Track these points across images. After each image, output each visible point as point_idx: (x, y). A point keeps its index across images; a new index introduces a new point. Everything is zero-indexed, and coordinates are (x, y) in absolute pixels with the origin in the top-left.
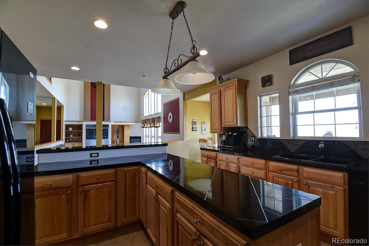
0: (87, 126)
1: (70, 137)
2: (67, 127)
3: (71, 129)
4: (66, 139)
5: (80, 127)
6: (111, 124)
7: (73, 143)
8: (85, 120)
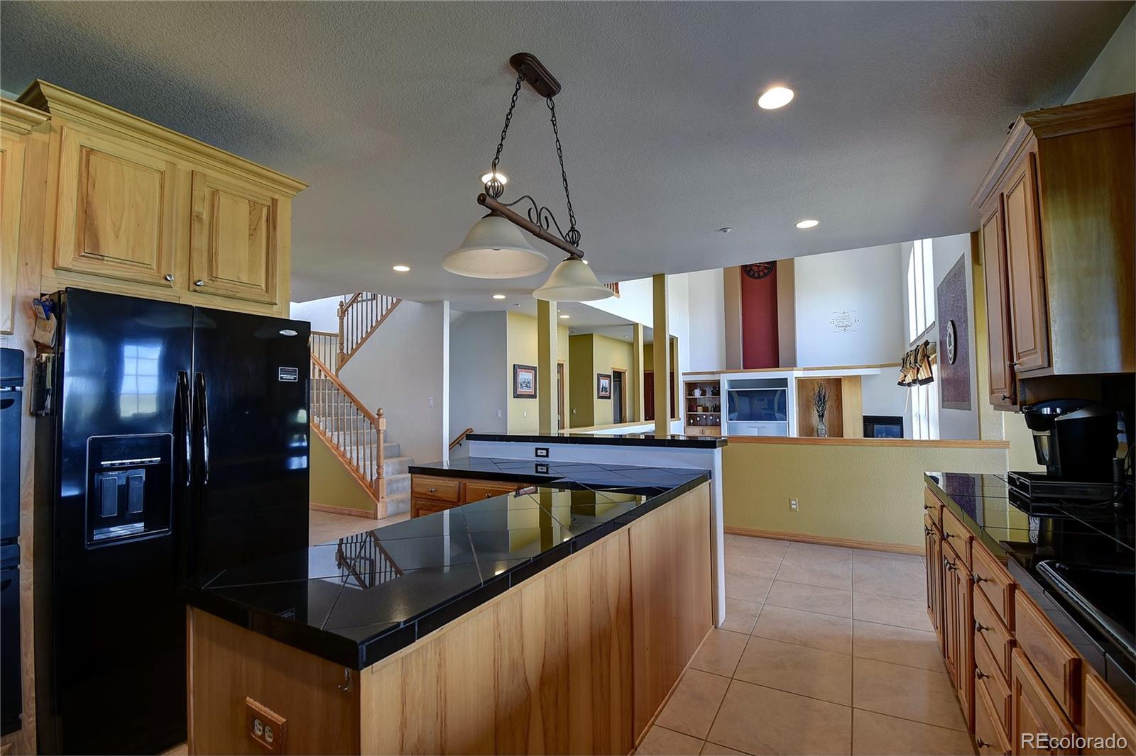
0: (733, 383)
1: (697, 411)
2: (691, 387)
3: (697, 393)
4: (689, 417)
5: (715, 387)
6: (793, 375)
7: (701, 428)
8: (730, 367)
